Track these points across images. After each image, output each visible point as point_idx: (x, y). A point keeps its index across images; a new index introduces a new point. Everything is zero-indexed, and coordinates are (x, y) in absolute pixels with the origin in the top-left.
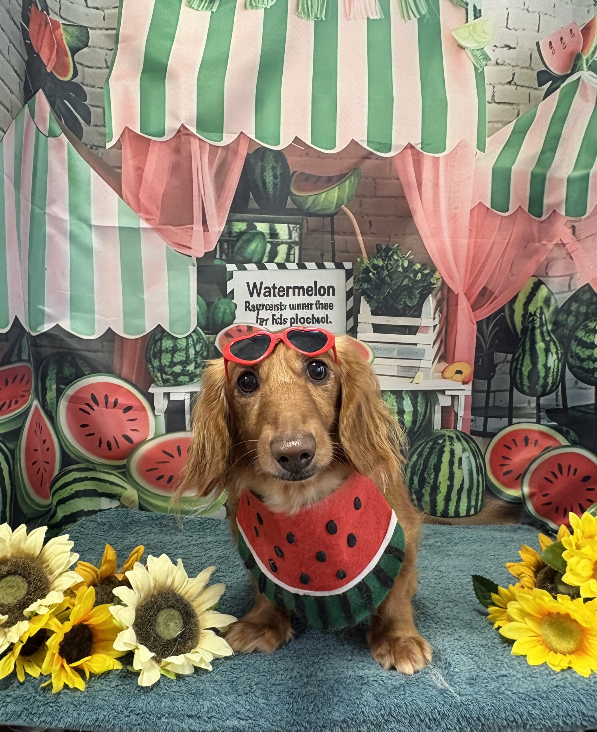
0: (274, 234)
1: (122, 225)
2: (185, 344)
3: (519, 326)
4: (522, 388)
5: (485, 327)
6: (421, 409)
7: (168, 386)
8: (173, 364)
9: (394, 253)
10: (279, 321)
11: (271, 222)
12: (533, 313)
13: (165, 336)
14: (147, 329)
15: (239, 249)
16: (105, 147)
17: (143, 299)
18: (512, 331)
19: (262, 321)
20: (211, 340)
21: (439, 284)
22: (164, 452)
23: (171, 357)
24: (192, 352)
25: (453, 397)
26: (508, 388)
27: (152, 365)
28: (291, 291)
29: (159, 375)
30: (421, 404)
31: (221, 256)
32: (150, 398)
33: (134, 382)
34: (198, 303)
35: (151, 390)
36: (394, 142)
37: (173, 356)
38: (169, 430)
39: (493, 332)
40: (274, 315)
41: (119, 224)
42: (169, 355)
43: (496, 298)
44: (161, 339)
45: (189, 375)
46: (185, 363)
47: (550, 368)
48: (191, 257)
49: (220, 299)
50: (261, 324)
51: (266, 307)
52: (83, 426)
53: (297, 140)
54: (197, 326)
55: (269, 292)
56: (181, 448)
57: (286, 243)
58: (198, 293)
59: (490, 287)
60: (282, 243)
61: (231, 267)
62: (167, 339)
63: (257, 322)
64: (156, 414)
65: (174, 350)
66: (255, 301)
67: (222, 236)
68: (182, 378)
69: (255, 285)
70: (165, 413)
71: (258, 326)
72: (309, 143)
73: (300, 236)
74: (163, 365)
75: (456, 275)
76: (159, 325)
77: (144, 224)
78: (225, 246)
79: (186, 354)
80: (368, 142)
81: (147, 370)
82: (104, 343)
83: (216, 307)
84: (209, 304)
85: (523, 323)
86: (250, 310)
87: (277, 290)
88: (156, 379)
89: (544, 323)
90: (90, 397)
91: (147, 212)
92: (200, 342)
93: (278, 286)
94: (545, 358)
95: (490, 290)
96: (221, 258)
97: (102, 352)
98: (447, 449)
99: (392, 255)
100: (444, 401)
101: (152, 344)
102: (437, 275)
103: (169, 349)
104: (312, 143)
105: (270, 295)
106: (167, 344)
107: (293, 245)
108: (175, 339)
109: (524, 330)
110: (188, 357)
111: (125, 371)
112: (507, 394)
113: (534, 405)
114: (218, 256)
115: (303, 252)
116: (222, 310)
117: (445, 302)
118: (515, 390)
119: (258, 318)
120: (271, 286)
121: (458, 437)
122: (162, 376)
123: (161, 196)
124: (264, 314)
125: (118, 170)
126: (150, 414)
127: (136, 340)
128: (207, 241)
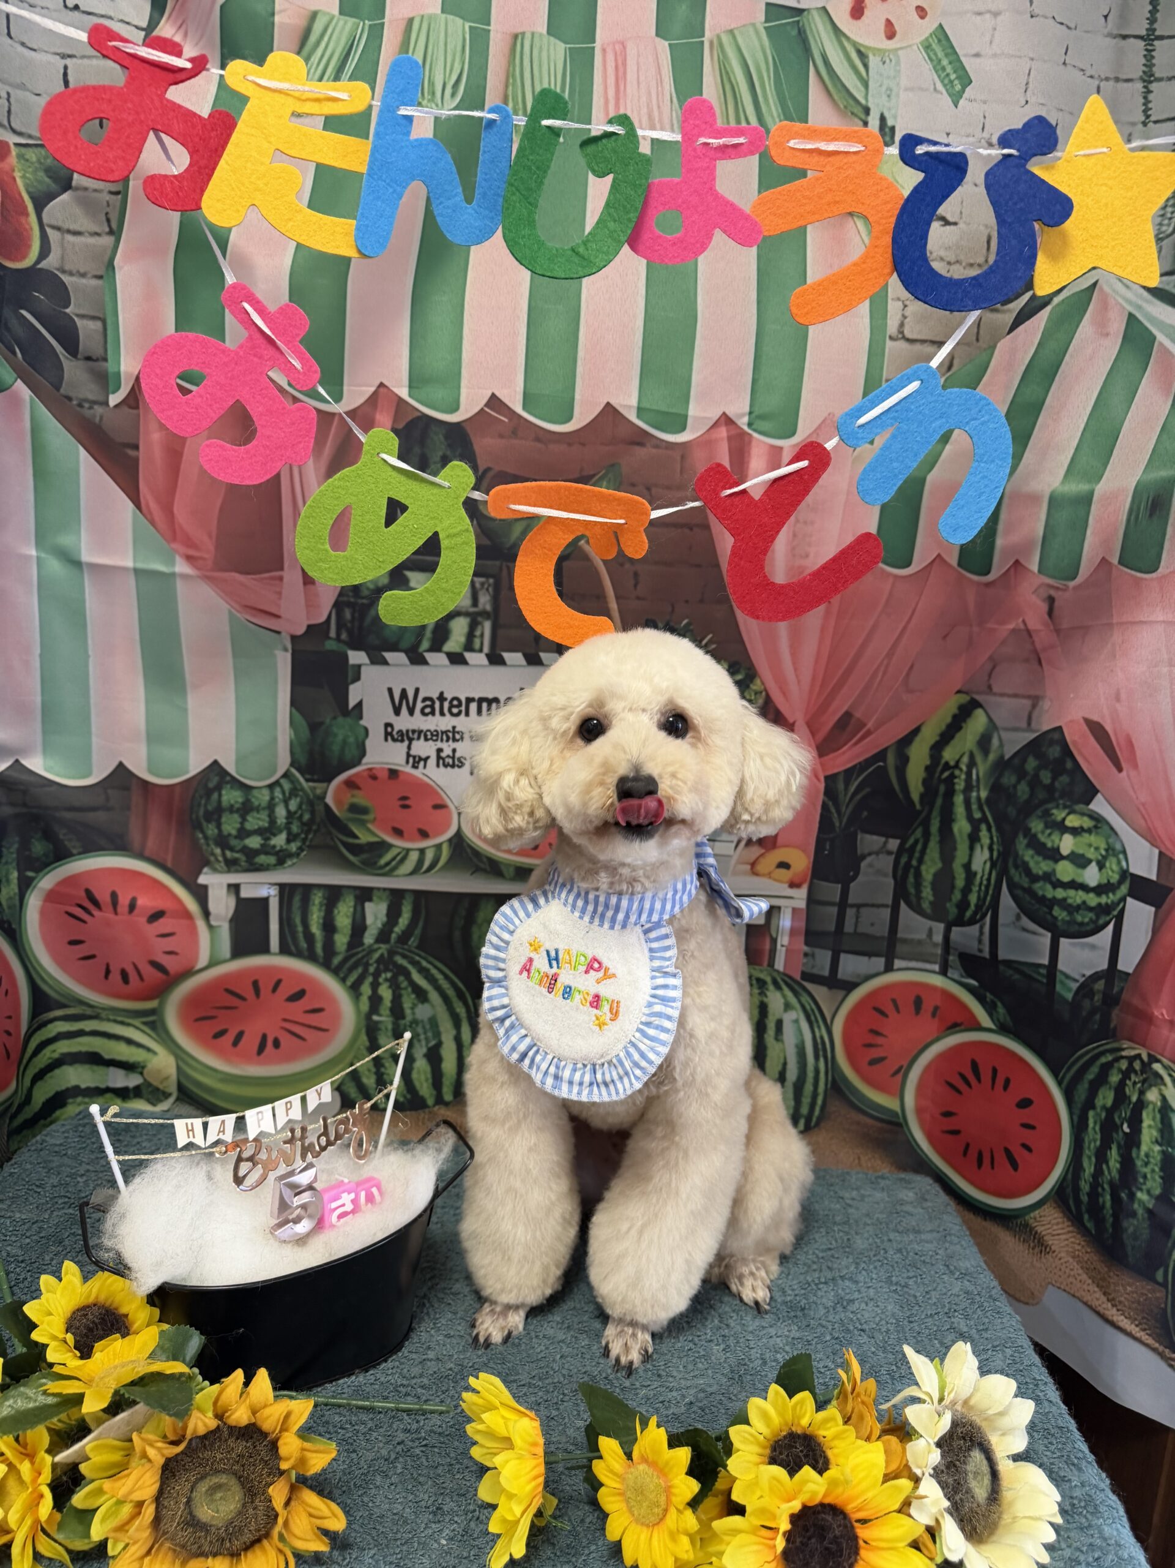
1: (140, 565)
2: (267, 798)
3: (916, 789)
4: (919, 905)
5: (841, 785)
8: (243, 833)
10: (450, 761)
12: (952, 763)
13: (227, 783)
14: (191, 768)
15: (374, 622)
16: (107, 404)
17: (185, 710)
18: (902, 798)
19: (417, 761)
20: (319, 792)
21: (760, 702)
22: (227, 991)
23: (239, 820)
24: (281, 812)
26: (890, 902)
27: (203, 832)
28: (473, 706)
29: (218, 851)
31: (338, 634)
32: (201, 894)
33: (169, 864)
34: (292, 722)
35: (202, 880)
36: (693, 410)
37: (244, 819)
38: (239, 951)
39: (859, 797)
40: (439, 751)
41: (135, 561)
42: (236, 817)
43: (869, 733)
44: (219, 788)
45: (277, 854)
46: (267, 832)
47: (975, 874)
48: (279, 633)
49: (336, 714)
50: (415, 767)
51: (426, 736)
52: (73, 943)
53: (494, 401)
54: (293, 764)
55: (432, 707)
56: (261, 984)
57: (466, 614)
58: (293, 703)
59: (858, 714)
60: (458, 612)
61: (356, 657)
62: (232, 788)
63: (407, 762)
64: (213, 923)
65: (246, 809)
66: (403, 722)
67: (340, 595)
68: (262, 859)
69: (404, 693)
70: (231, 921)
71: (408, 769)
72: (519, 409)
73: (495, 600)
74: (225, 833)
75: (793, 686)
76: (216, 762)
77: (182, 567)
78: (347, 611)
79: (270, 816)
80: (641, 411)
81: (195, 842)
82: (110, 791)
83: (329, 733)
84: (315, 727)
85: (926, 781)
86: (394, 740)
87: (446, 705)
88: (212, 859)
89: (974, 783)
90: (83, 894)
91: (189, 542)
92: (296, 796)
93: (448, 695)
94: (967, 852)
95: (859, 720)
96: (338, 639)
97: (108, 809)
101: (201, 797)
102: (757, 685)
103: (237, 806)
104: (524, 408)
105: (433, 713)
107: (480, 619)
109: (929, 795)
111: (151, 845)
112: (886, 913)
113: (937, 938)
114: (333, 634)
115: (501, 632)
116: (340, 738)
118: (903, 905)
119: (408, 755)
120: (435, 695)
121: (775, 983)
122: (224, 855)
123: (218, 513)
124: (422, 748)
125: (132, 453)
126: (200, 924)
127: (170, 787)
128: (311, 605)
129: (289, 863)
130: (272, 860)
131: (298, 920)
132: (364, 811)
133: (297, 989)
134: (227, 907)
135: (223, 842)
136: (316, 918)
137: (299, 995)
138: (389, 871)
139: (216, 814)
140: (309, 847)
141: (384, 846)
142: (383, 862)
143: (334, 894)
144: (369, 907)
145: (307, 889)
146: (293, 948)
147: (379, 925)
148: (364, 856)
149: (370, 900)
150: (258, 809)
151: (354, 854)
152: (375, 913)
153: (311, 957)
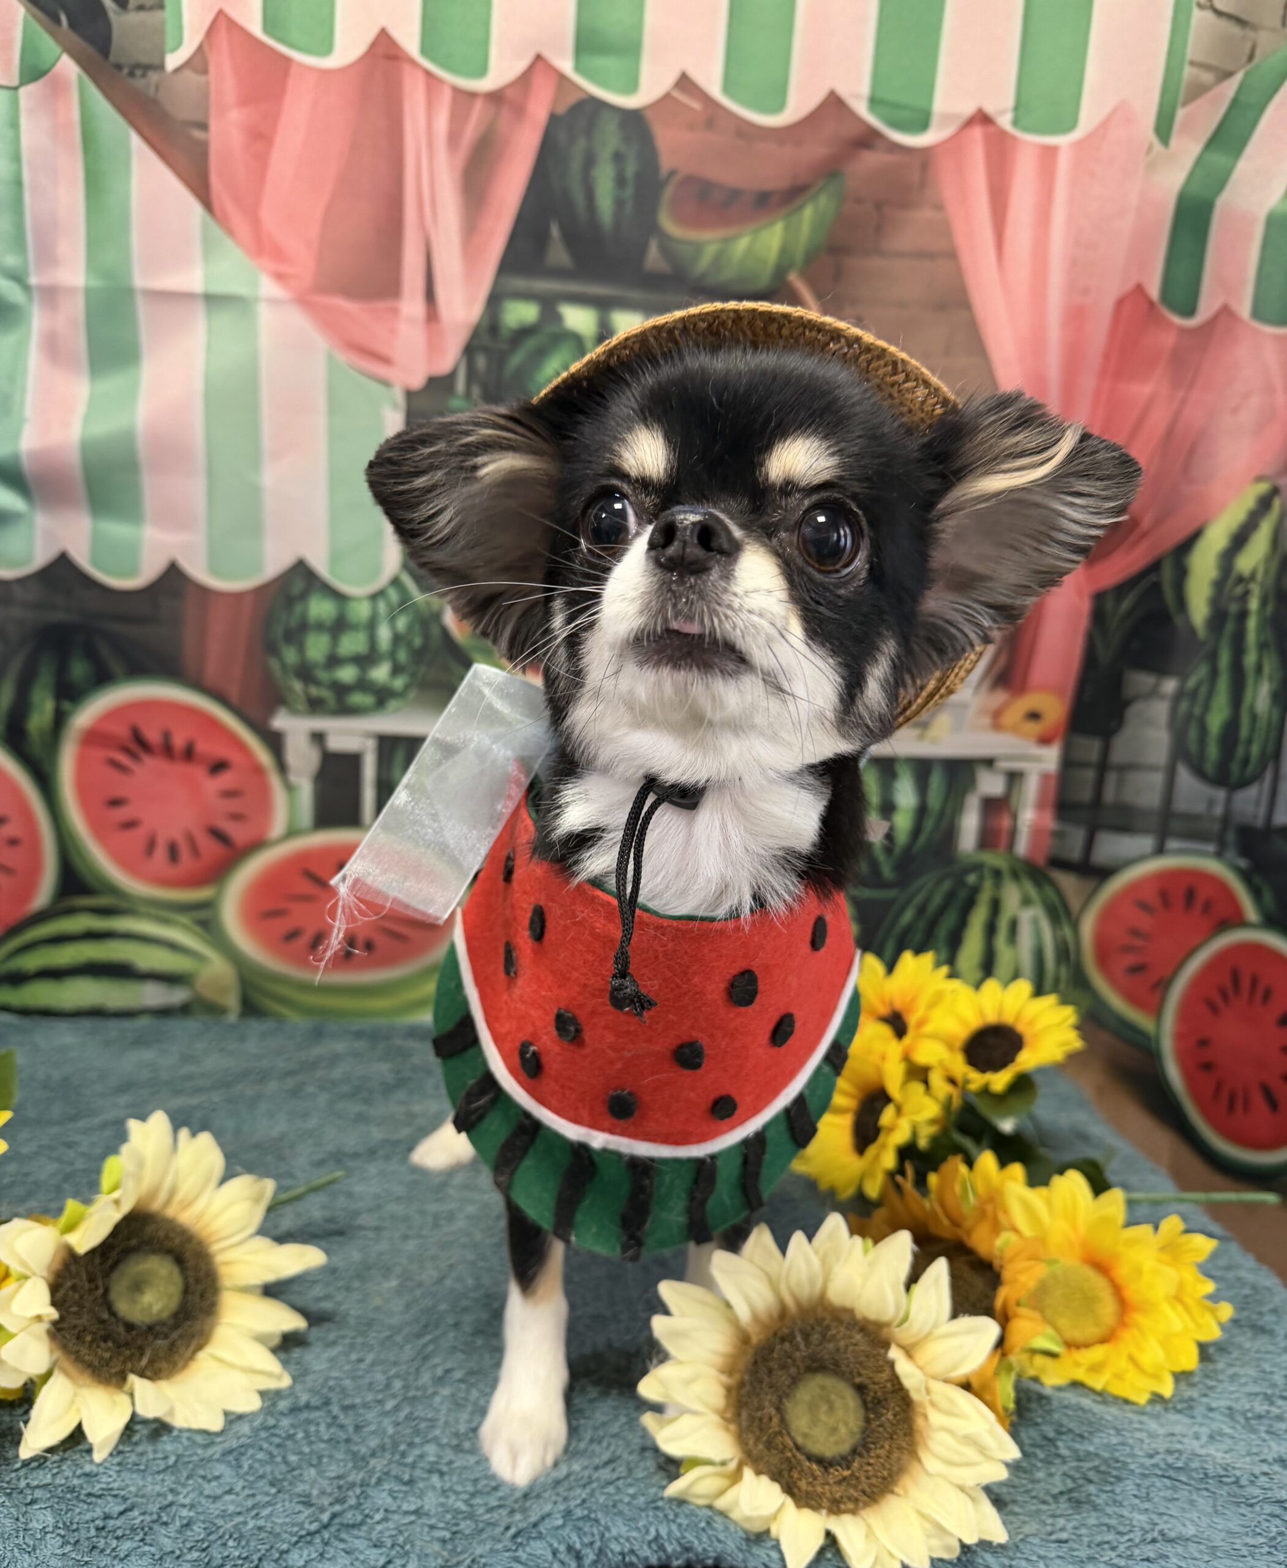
1: (212, 290)
2: (368, 612)
5: (1110, 607)
6: (934, 801)
7: (322, 715)
8: (334, 661)
11: (603, 305)
12: (1246, 574)
13: (317, 589)
14: (269, 568)
16: (162, 66)
20: (435, 607)
22: (305, 872)
23: (329, 642)
24: (384, 633)
25: (1011, 776)
26: (1165, 764)
27: (279, 659)
29: (299, 686)
30: (937, 788)
31: (468, 388)
32: (275, 744)
33: (234, 698)
35: (277, 723)
36: (938, 105)
37: (335, 641)
38: (323, 820)
41: (205, 285)
42: (325, 638)
43: (1143, 534)
44: (304, 596)
45: (376, 691)
46: (366, 660)
48: (388, 384)
52: (110, 802)
53: (684, 82)
54: (403, 567)
62: (322, 597)
64: (291, 780)
65: (339, 626)
67: (474, 335)
68: (356, 699)
70: (315, 778)
72: (717, 94)
74: (310, 661)
76: (301, 561)
77: (267, 287)
78: (482, 363)
79: (369, 637)
80: (872, 100)
81: (268, 670)
82: (160, 599)
85: (1212, 602)
88: (290, 696)
90: (129, 731)
91: (279, 254)
92: (406, 612)
96: (467, 396)
98: (983, 897)
100: (992, 784)
101: (280, 610)
103: (328, 622)
104: (724, 93)
106: (320, 608)
108: (341, 597)
110: (373, 645)
111: (212, 674)
113: (1217, 809)
114: (460, 389)
121: (1014, 874)
122: (306, 691)
125: (198, 134)
126: (275, 781)
127: (238, 596)
128: (434, 345)
129: (392, 705)
130: (370, 700)
134: (309, 762)
139: (297, 634)
150: (354, 627)
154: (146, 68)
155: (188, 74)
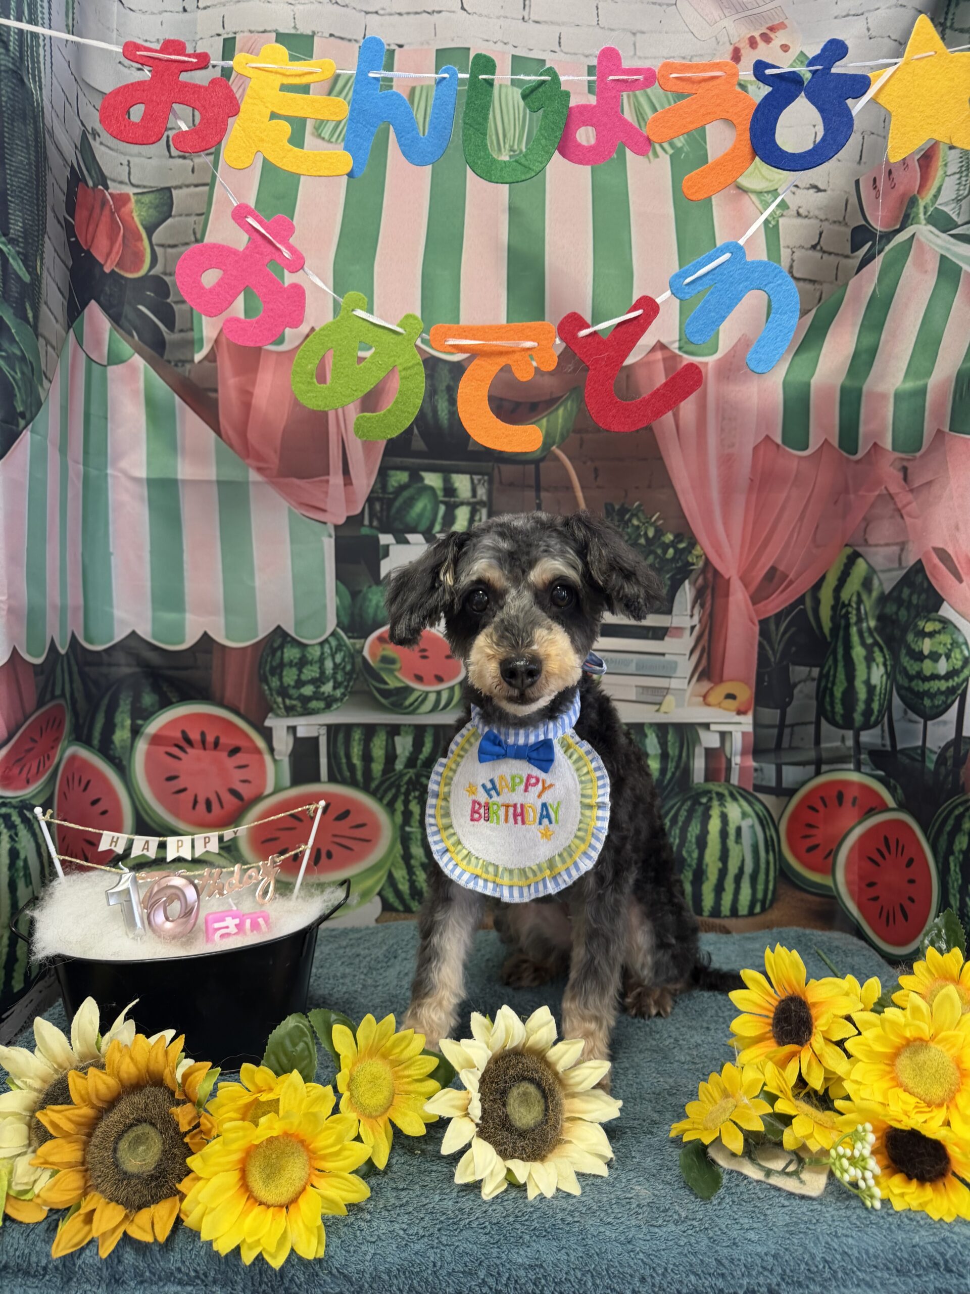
0: (450, 491)
1: (222, 478)
2: (318, 653)
3: (827, 624)
4: (834, 718)
5: (773, 627)
6: (673, 751)
7: (294, 716)
8: (300, 684)
9: (632, 516)
11: (446, 472)
12: (846, 602)
13: (288, 642)
14: (260, 633)
15: (399, 511)
16: (193, 361)
17: (253, 589)
18: (817, 631)
20: (358, 646)
21: (701, 564)
23: (297, 672)
24: (329, 665)
25: (723, 735)
26: (813, 720)
27: (268, 685)
29: (279, 700)
30: (673, 744)
31: (371, 521)
32: (267, 734)
33: (242, 711)
34: (338, 592)
35: (268, 723)
37: (300, 671)
38: (296, 780)
39: (787, 635)
41: (217, 475)
42: (294, 671)
43: (791, 583)
44: (281, 647)
45: (325, 699)
46: (318, 682)
47: (875, 687)
48: (325, 523)
49: (370, 587)
52: (169, 778)
54: (338, 625)
57: (468, 504)
58: (338, 577)
59: (782, 568)
60: (462, 504)
61: (386, 539)
62: (292, 647)
64: (277, 757)
65: (302, 663)
67: (372, 492)
68: (314, 704)
70: (290, 756)
73: (490, 493)
74: (286, 684)
75: (727, 549)
76: (279, 627)
77: (254, 476)
78: (378, 506)
79: (320, 668)
81: (262, 693)
82: (197, 655)
83: (365, 598)
84: (354, 594)
85: (833, 618)
88: (275, 706)
89: (864, 616)
90: (180, 735)
91: (259, 457)
92: (341, 651)
94: (866, 670)
95: (782, 573)
96: (371, 526)
97: (197, 668)
98: (715, 813)
99: (630, 520)
100: (711, 740)
101: (268, 656)
102: (697, 551)
103: (295, 661)
106: (291, 653)
107: (478, 507)
108: (303, 646)
109: (835, 629)
110: (322, 672)
111: (229, 696)
112: (812, 728)
113: (850, 743)
114: (366, 522)
116: (374, 602)
117: (709, 592)
118: (823, 721)
121: (732, 795)
122: (284, 702)
123: (280, 435)
125: (212, 395)
126: (267, 758)
127: (244, 649)
128: (349, 500)
129: (335, 706)
130: (321, 704)
131: (342, 753)
132: (392, 661)
133: (343, 810)
134: (287, 745)
135: (283, 692)
136: (356, 750)
137: (345, 815)
138: (413, 710)
139: (278, 669)
140: (350, 693)
141: (408, 690)
142: (407, 703)
143: (370, 730)
144: (398, 739)
145: (348, 728)
146: (338, 777)
147: (407, 754)
148: (393, 699)
149: (399, 734)
150: (311, 663)
151: (385, 697)
152: (404, 745)
153: (353, 783)
154: (184, 362)
155: (206, 363)
